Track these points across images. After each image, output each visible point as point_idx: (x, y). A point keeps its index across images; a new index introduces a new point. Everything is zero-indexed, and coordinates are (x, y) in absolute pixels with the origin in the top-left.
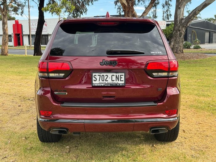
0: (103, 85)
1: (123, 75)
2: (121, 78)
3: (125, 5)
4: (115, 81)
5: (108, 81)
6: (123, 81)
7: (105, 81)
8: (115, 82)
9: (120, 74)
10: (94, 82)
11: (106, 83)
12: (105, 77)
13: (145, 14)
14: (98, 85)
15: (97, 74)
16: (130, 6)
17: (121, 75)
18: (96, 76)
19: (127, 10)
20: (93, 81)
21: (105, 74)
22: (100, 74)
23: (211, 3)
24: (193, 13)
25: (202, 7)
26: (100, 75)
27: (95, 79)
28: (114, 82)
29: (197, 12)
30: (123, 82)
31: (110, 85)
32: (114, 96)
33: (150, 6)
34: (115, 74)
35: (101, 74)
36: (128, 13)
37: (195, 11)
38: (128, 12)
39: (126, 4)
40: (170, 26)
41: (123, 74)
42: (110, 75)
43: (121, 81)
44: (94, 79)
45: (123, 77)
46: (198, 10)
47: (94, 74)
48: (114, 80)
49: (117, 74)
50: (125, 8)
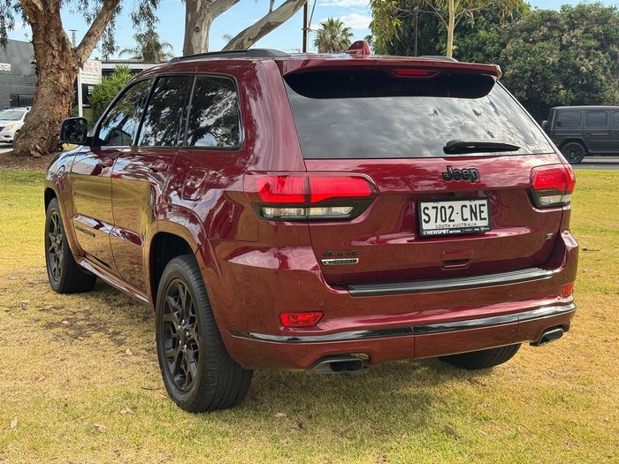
0: (444, 232)
1: (484, 205)
2: (481, 212)
3: (37, 7)
4: (469, 221)
5: (453, 221)
6: (485, 219)
7: (447, 222)
8: (470, 223)
9: (478, 202)
10: (425, 226)
11: (451, 227)
12: (448, 212)
13: (93, 38)
14: (435, 232)
15: (429, 205)
16: (52, 12)
17: (480, 205)
18: (428, 209)
19: (42, 24)
20: (423, 223)
21: (447, 204)
22: (435, 205)
23: (282, 23)
24: (234, 45)
25: (258, 31)
26: (437, 208)
27: (427, 219)
28: (466, 222)
29: (245, 42)
30: (485, 223)
31: (459, 231)
32: (468, 260)
33: (105, 17)
34: (467, 203)
35: (440, 205)
36: (46, 32)
37: (240, 40)
38: (47, 29)
39: (40, 6)
40: (114, 77)
41: (485, 202)
42: (457, 205)
43: (481, 219)
44: (424, 217)
45: (485, 209)
46: (249, 39)
47: (423, 205)
48: (467, 219)
49: (473, 203)
50: (35, 18)
